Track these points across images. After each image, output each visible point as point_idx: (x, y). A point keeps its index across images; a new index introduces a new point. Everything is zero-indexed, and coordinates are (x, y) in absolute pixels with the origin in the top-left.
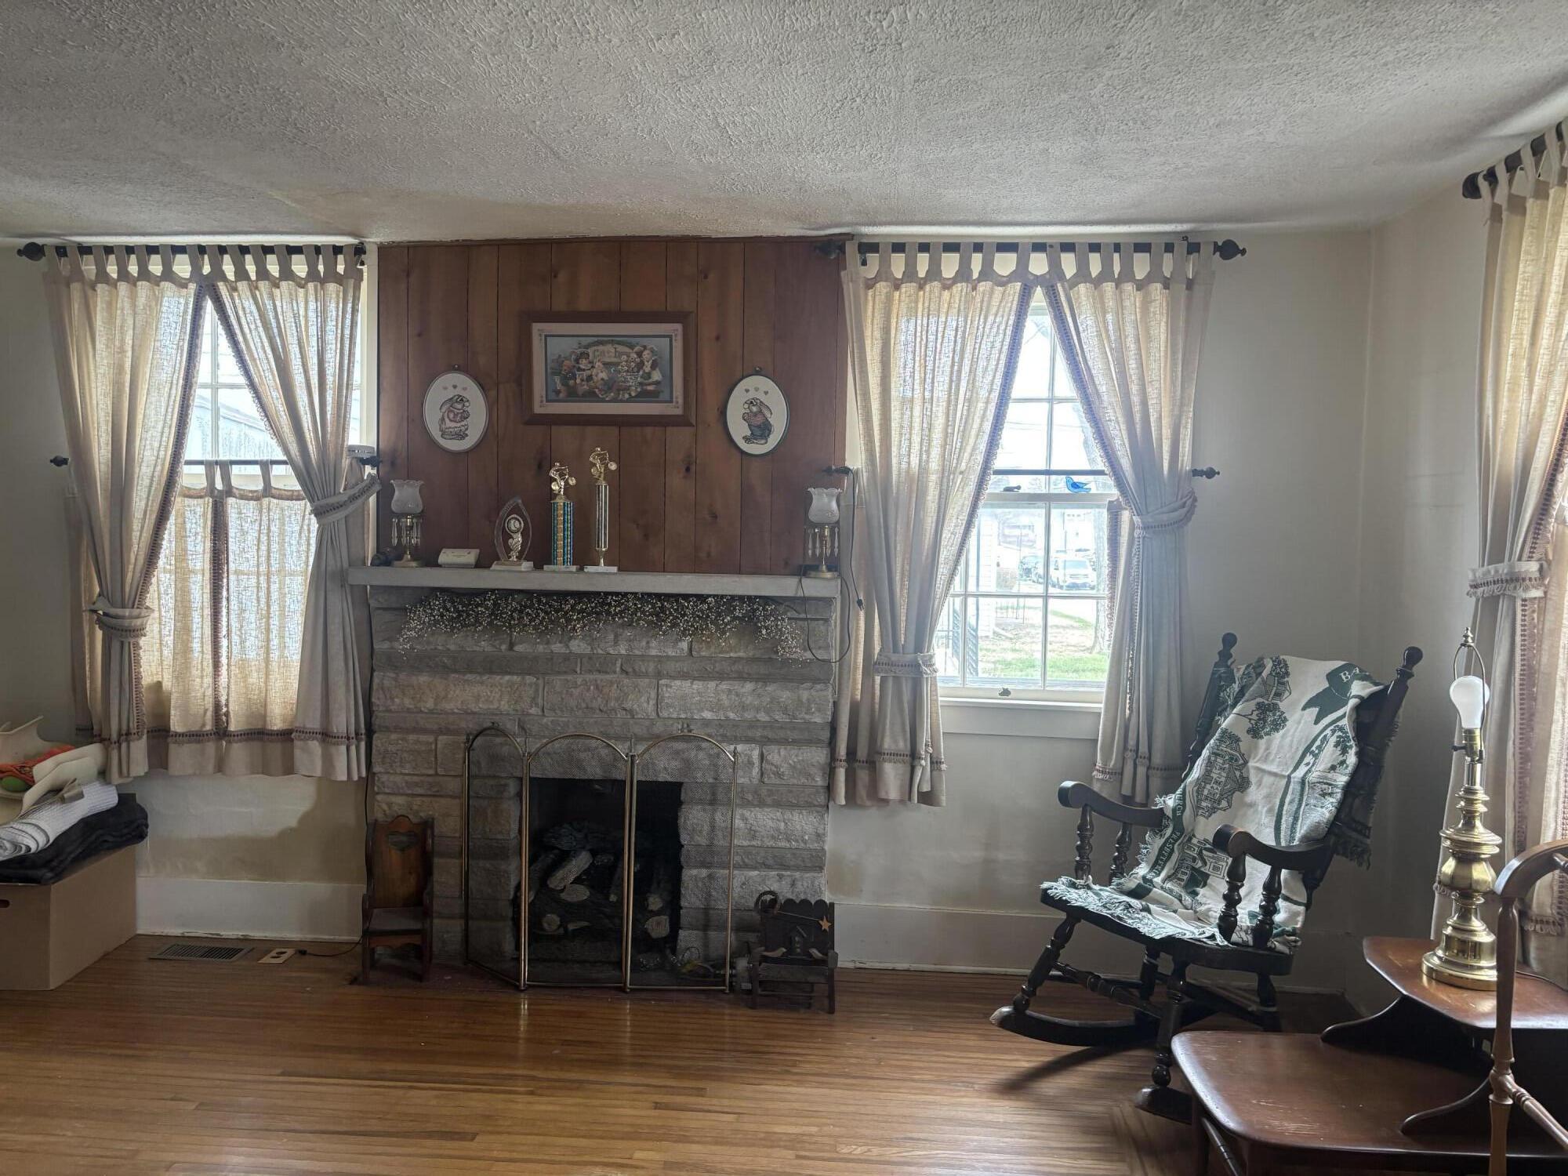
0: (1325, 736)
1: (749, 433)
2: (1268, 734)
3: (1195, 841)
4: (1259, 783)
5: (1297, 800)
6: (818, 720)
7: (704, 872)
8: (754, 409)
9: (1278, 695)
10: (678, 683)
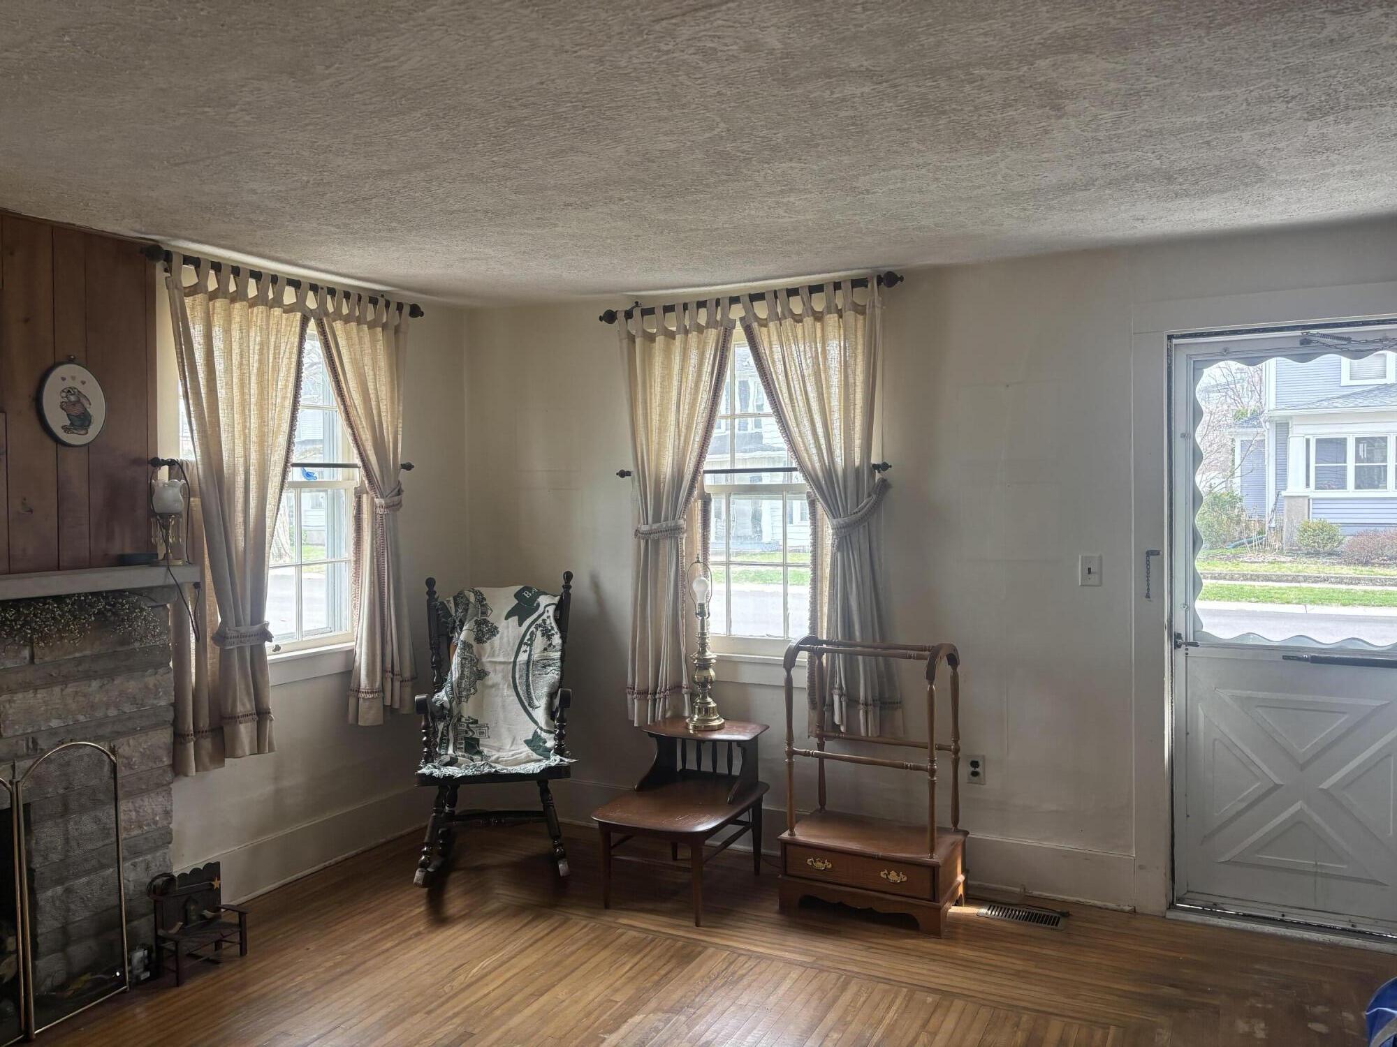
0: (532, 632)
1: (68, 423)
2: (488, 639)
3: (463, 720)
4: (495, 671)
5: (525, 675)
6: (163, 703)
7: (59, 889)
8: (73, 398)
9: (484, 613)
10: (20, 696)
